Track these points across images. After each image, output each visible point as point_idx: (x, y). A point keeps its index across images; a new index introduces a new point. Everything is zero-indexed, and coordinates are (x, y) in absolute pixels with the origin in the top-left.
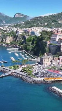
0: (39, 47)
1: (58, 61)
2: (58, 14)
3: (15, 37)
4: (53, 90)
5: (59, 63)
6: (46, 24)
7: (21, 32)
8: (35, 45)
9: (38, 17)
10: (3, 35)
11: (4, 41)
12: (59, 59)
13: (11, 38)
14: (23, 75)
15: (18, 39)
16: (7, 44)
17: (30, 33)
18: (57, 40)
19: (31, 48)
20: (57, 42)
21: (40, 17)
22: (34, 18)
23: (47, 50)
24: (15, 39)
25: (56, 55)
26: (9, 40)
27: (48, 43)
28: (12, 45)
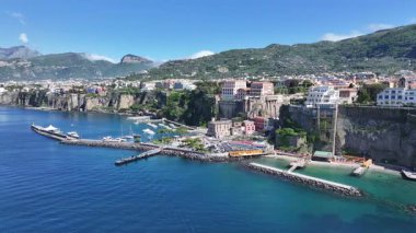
0: (197, 109)
1: (243, 128)
2: (215, 56)
3: (140, 95)
4: (252, 167)
5: (244, 133)
6: (194, 73)
7: (150, 86)
8: (186, 107)
9: (175, 62)
10: (113, 94)
11: (115, 105)
12: (243, 125)
13: (131, 97)
15: (146, 99)
16: (123, 110)
17: (171, 87)
18: (235, 92)
19: (180, 113)
20: (236, 96)
21: (180, 62)
22: (169, 64)
23: (216, 112)
24: (139, 99)
25: (237, 118)
26: (126, 102)
27: (217, 98)
28: (135, 111)
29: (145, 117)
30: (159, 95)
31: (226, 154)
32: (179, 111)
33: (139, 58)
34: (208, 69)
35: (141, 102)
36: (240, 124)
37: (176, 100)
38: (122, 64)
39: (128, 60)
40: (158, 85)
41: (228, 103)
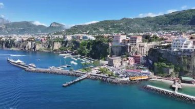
0: (97, 50)
1: (128, 61)
2: (97, 23)
3: (65, 43)
7: (69, 38)
8: (91, 49)
9: (78, 26)
10: (50, 42)
11: (51, 48)
12: (128, 59)
13: (59, 44)
14: (103, 77)
15: (68, 45)
16: (56, 50)
17: (81, 38)
18: (121, 41)
21: (81, 26)
22: (75, 27)
23: (110, 52)
24: (64, 45)
25: (124, 56)
26: (57, 46)
27: (110, 45)
28: (62, 50)
29: (68, 54)
30: (75, 42)
31: (128, 79)
32: (87, 51)
33: (59, 24)
34: (95, 29)
35: (65, 46)
36: (126, 59)
37: (85, 45)
38: (51, 27)
39: (54, 25)
40: (73, 37)
41: (117, 47)
